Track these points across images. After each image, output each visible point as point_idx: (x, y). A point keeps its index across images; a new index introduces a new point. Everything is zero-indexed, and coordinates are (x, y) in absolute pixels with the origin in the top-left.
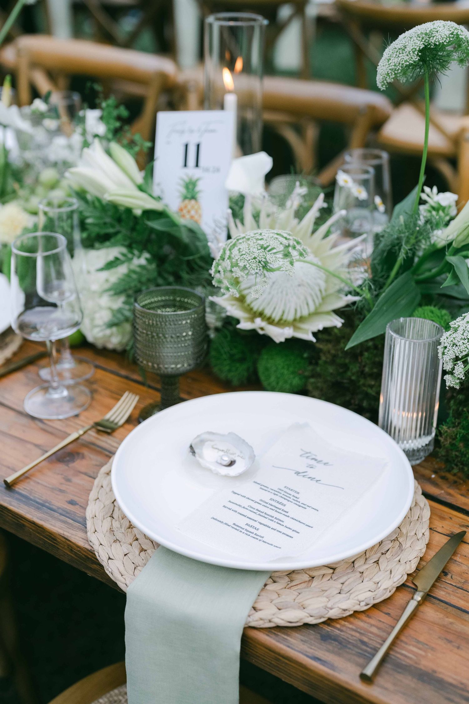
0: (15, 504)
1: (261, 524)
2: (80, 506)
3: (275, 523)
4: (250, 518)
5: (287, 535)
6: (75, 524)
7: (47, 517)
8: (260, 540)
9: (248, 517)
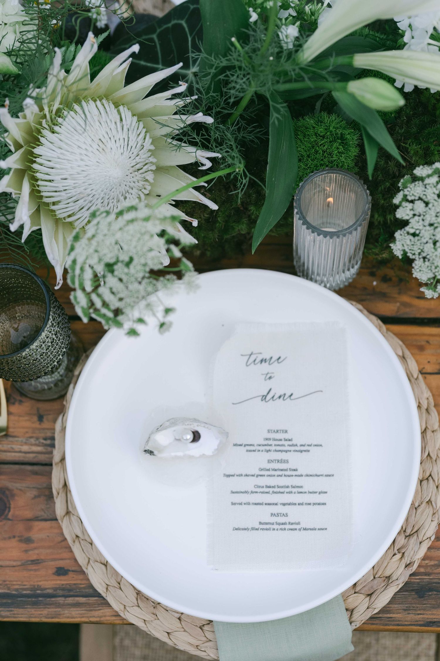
0: (8, 614)
1: (284, 504)
2: (73, 571)
3: (297, 495)
4: (269, 504)
5: (319, 504)
6: (90, 602)
7: (55, 610)
8: (300, 530)
9: (266, 504)
